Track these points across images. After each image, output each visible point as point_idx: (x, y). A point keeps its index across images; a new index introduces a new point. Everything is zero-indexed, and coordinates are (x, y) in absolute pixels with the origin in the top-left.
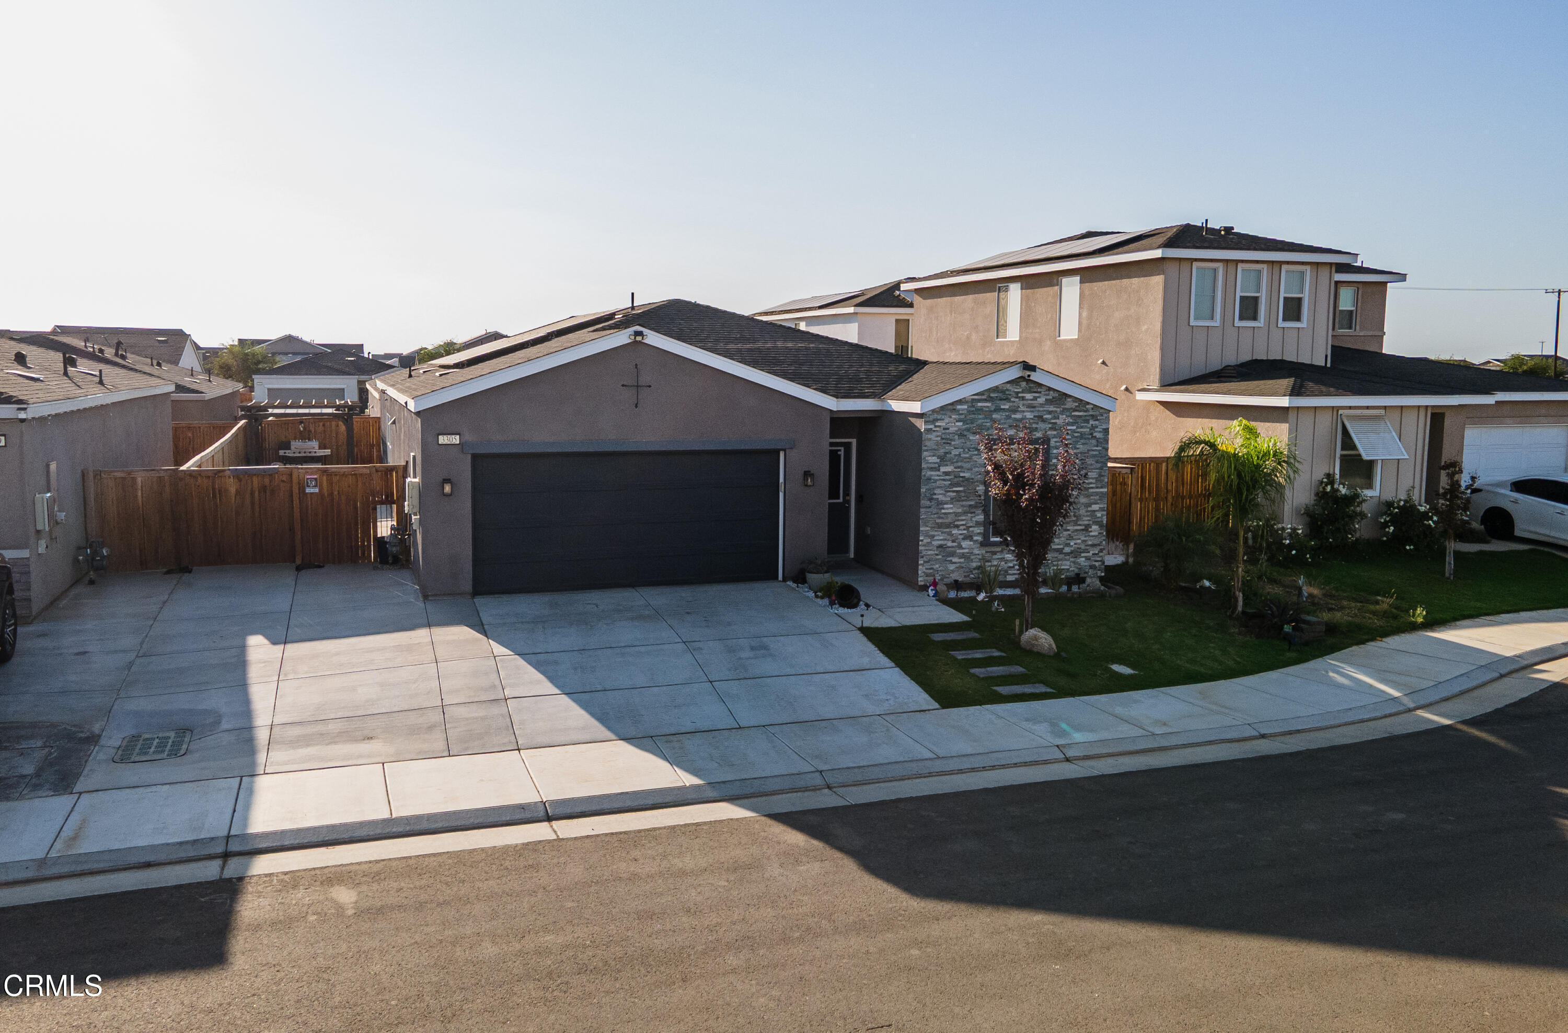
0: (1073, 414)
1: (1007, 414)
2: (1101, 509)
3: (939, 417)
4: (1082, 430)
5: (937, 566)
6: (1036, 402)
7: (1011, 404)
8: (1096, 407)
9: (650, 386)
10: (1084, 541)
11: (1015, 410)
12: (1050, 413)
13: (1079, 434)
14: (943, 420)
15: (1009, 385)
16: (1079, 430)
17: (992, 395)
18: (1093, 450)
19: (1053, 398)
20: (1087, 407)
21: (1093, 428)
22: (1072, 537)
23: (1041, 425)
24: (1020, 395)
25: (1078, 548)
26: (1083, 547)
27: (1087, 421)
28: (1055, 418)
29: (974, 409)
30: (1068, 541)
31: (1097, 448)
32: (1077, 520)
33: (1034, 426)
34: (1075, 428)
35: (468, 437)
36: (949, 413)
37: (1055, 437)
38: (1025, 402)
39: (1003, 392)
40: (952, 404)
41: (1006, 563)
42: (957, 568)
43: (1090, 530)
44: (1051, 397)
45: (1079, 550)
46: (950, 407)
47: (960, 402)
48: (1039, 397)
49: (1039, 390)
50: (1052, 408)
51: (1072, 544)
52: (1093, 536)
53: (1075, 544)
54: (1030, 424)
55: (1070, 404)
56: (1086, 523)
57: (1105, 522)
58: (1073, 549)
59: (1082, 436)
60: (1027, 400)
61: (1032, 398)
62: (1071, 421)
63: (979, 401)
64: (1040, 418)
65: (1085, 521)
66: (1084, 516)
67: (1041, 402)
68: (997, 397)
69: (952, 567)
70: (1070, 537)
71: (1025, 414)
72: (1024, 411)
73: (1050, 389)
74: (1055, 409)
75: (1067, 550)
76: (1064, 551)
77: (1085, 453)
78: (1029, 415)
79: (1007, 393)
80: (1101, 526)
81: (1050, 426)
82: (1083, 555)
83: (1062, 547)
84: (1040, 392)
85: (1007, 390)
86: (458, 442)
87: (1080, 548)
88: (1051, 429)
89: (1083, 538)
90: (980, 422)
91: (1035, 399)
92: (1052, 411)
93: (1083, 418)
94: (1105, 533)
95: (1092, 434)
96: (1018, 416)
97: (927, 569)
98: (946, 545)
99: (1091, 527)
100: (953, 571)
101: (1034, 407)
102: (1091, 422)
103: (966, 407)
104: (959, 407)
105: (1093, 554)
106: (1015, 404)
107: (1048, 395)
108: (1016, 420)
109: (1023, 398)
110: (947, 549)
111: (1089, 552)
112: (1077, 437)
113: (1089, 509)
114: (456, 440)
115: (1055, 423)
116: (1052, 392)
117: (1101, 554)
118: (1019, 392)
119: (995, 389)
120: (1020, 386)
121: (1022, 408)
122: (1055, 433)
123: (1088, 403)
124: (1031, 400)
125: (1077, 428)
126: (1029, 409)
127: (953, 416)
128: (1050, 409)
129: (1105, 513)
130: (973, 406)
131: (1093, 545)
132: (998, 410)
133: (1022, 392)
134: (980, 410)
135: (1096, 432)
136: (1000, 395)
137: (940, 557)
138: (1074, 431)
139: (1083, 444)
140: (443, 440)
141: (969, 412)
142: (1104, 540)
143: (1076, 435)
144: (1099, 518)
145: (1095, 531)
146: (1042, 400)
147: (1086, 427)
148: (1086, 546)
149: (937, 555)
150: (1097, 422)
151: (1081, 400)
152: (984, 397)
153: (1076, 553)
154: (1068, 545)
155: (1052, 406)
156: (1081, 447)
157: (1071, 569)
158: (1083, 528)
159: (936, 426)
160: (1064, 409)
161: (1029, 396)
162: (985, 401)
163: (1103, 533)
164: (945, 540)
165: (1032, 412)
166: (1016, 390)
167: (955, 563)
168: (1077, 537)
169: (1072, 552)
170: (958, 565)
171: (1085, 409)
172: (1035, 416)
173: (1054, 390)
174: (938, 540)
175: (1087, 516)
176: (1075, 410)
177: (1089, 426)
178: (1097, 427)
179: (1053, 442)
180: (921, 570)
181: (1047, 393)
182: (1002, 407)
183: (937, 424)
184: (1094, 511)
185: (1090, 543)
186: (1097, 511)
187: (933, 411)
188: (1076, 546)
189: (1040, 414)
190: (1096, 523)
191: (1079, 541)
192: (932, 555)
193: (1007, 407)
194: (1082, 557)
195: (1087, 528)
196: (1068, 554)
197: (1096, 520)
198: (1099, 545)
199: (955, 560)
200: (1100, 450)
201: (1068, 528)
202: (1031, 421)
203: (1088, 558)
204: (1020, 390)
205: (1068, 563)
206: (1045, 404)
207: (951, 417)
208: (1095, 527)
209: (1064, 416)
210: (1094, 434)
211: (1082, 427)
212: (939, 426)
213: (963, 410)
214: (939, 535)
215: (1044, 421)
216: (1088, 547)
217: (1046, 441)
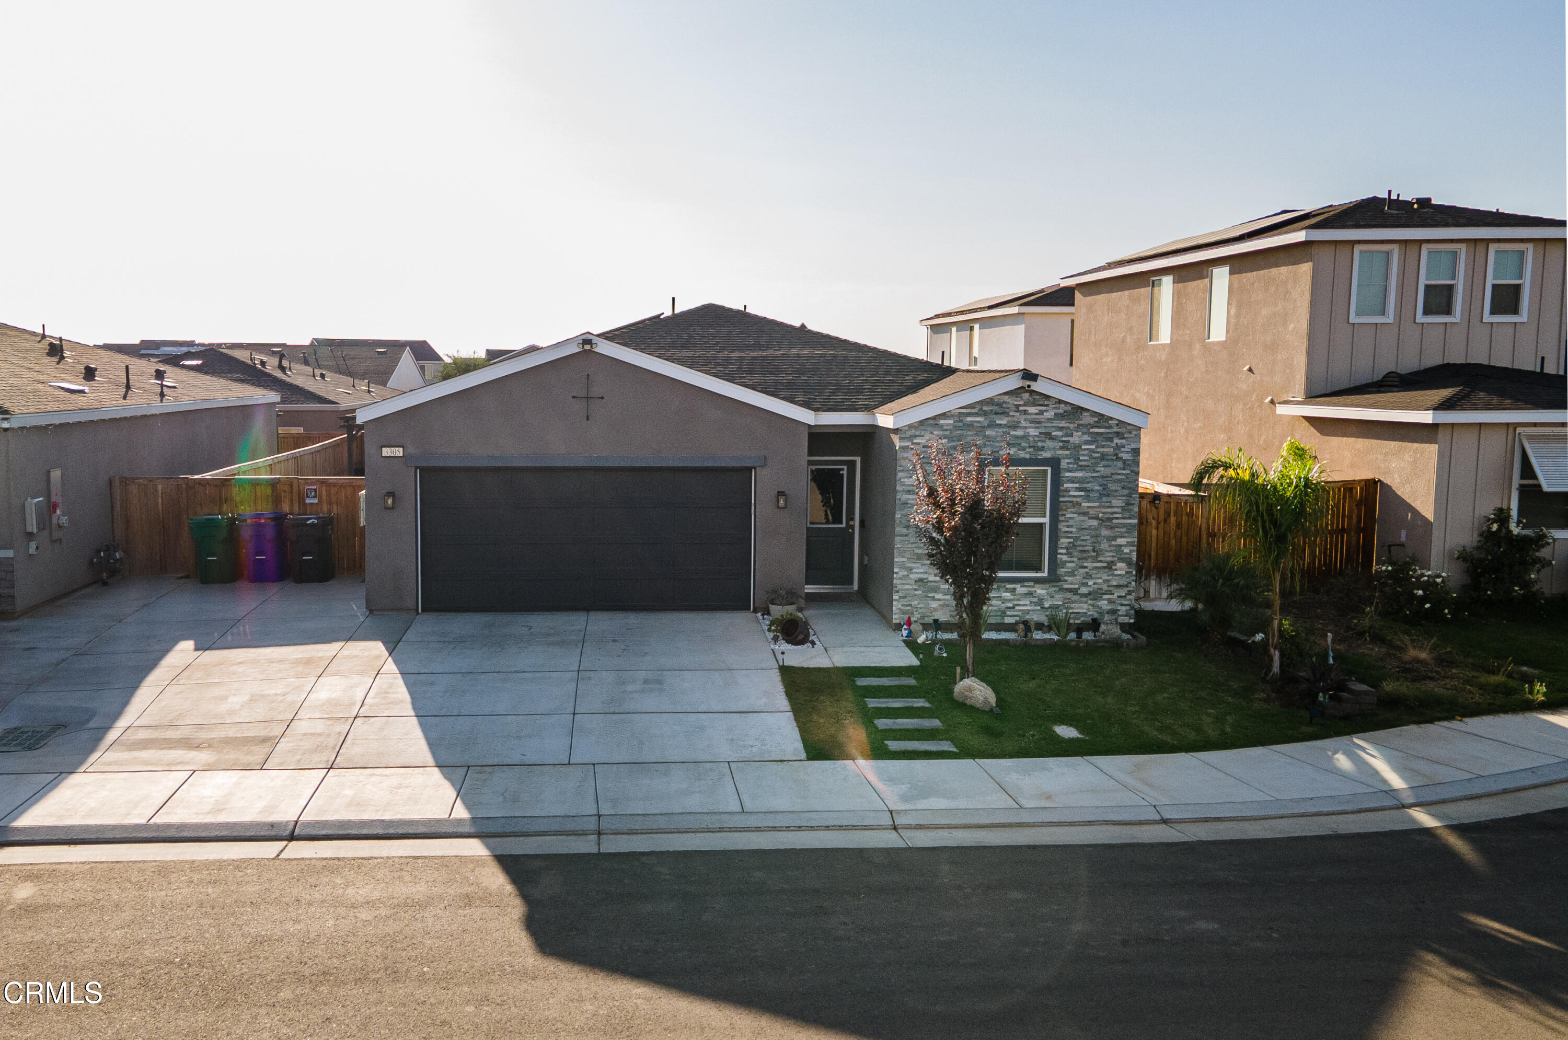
0: (1091, 430)
1: (1005, 430)
2: (1129, 544)
3: (917, 433)
4: (1102, 450)
5: (916, 602)
6: (1042, 416)
7: (1010, 419)
8: (1120, 423)
9: (603, 398)
10: (1105, 581)
11: (1015, 426)
12: (1061, 429)
13: (1099, 455)
14: (923, 436)
15: (1007, 397)
16: (1099, 450)
17: (985, 408)
18: (1119, 474)
19: (1065, 412)
20: (1110, 422)
21: (1118, 447)
22: (1091, 575)
23: (1049, 444)
24: (1021, 408)
25: (1098, 589)
26: (1105, 587)
27: (1111, 440)
28: (1067, 435)
29: (961, 424)
30: (1085, 581)
31: (1123, 472)
32: (1098, 556)
33: (1040, 444)
34: (1093, 447)
35: (411, 450)
36: (930, 429)
37: (1067, 457)
38: (1029, 417)
39: (999, 405)
40: (935, 418)
41: (1003, 603)
42: (940, 605)
43: (1114, 567)
44: (1062, 411)
45: (1099, 591)
46: (931, 422)
47: (944, 415)
48: (1046, 411)
49: (1046, 403)
50: (1063, 424)
51: (1090, 583)
52: (1120, 575)
53: (1095, 584)
54: (1035, 441)
55: (1087, 419)
56: (1111, 559)
57: (1134, 559)
58: (1091, 589)
59: (1103, 457)
60: (1031, 414)
61: (1037, 411)
62: (1089, 438)
63: (969, 415)
64: (1048, 436)
65: (1108, 557)
66: (1106, 551)
67: (1049, 417)
68: (991, 410)
69: (934, 605)
70: (1088, 576)
71: (1028, 430)
72: (1026, 428)
73: (1060, 402)
74: (1067, 425)
75: (1084, 590)
76: (1079, 592)
77: (1108, 477)
78: (1033, 432)
79: (1004, 405)
80: (1129, 564)
81: (1061, 444)
82: (1104, 597)
83: (1077, 586)
84: (1047, 405)
85: (1006, 403)
86: (401, 455)
87: (1102, 589)
88: (1062, 448)
89: (1105, 577)
90: (969, 439)
91: (1041, 413)
92: (1063, 427)
93: (1105, 436)
94: (1134, 572)
95: (1116, 455)
96: (1019, 433)
97: (903, 605)
98: (927, 579)
99: (1116, 565)
100: (935, 610)
101: (1040, 422)
102: (1116, 441)
103: (951, 422)
104: (942, 422)
105: (1118, 597)
106: (1016, 419)
107: (1059, 408)
108: (1017, 437)
109: (1025, 412)
110: (929, 584)
111: (1113, 594)
112: (1095, 458)
113: (1114, 543)
114: (399, 452)
115: (1068, 442)
116: (1062, 405)
117: (1128, 597)
118: (1020, 405)
119: (990, 401)
120: (1021, 398)
121: (1023, 424)
122: (1068, 452)
123: (1112, 419)
124: (1036, 414)
125: (1097, 447)
126: (1033, 425)
127: (935, 433)
128: (1061, 425)
129: (1135, 548)
130: (961, 421)
131: (1118, 586)
132: (992, 425)
133: (1024, 405)
134: (971, 425)
135: (1122, 452)
136: (995, 408)
137: (920, 592)
138: (1093, 451)
139: (1105, 466)
140: (386, 452)
141: (956, 428)
142: (1133, 580)
143: (1096, 455)
144: (1126, 554)
145: (1121, 569)
146: (1050, 414)
147: (1109, 447)
148: (1109, 586)
149: (916, 590)
150: (1123, 441)
151: (1102, 415)
152: (974, 411)
153: (1095, 595)
154: (1085, 585)
155: (1063, 422)
156: (1102, 470)
157: (1089, 613)
158: (1105, 565)
159: (913, 444)
160: (1079, 425)
161: (1033, 410)
162: (977, 414)
163: (1132, 572)
164: (926, 573)
165: (1037, 427)
166: (1016, 403)
167: (939, 600)
168: (1098, 576)
169: (1090, 594)
170: (941, 603)
171: (1107, 425)
172: (1040, 433)
173: (1066, 403)
174: (916, 573)
175: (1111, 551)
176: (1093, 427)
177: (1114, 445)
178: (1123, 447)
179: (1064, 464)
180: (896, 606)
181: (1057, 405)
182: (998, 422)
183: (915, 441)
184: (1121, 546)
185: (1114, 583)
186: (1125, 546)
187: (910, 426)
188: (1096, 586)
189: (1047, 430)
190: (1121, 560)
191: (1100, 581)
192: (909, 589)
193: (1004, 422)
194: (1104, 600)
195: (1110, 566)
196: (1082, 595)
197: (1123, 556)
198: (1127, 586)
199: (939, 596)
200: (1128, 474)
201: (1085, 564)
202: (1036, 439)
203: (1111, 601)
204: (1022, 403)
205: (1085, 606)
206: (1054, 419)
207: (932, 433)
208: (1120, 565)
209: (1080, 433)
210: (1120, 455)
211: (1103, 447)
212: (918, 444)
213: (949, 425)
214: (918, 568)
215: (1052, 438)
216: (1111, 588)
217: (1054, 463)
